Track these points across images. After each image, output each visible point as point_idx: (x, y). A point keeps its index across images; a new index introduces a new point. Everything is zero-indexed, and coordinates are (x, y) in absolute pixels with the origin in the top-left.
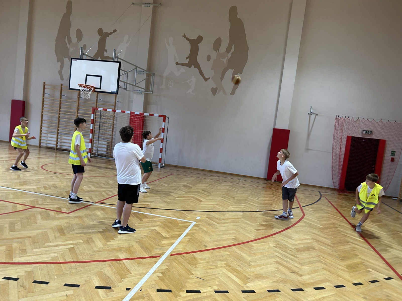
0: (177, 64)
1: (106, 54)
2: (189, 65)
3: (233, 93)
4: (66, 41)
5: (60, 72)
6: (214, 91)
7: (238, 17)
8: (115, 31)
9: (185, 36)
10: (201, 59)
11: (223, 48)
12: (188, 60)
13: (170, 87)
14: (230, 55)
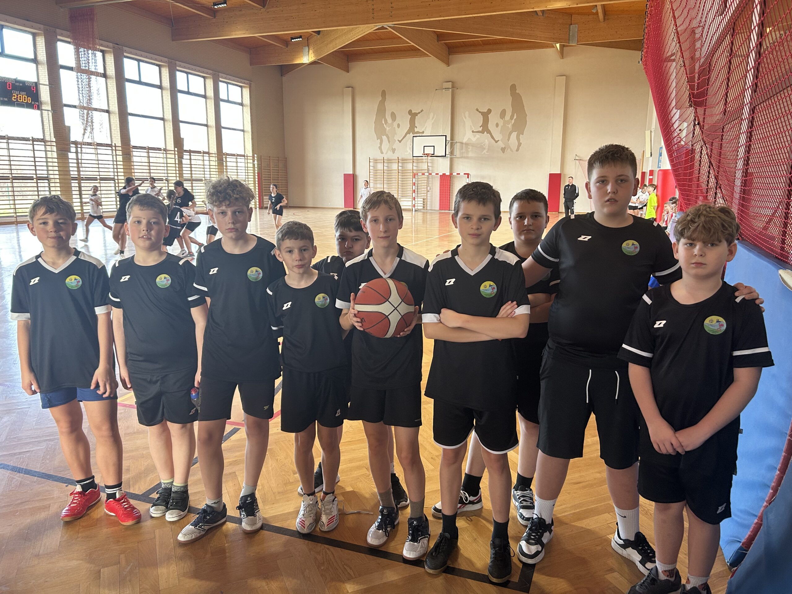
0: (473, 132)
1: (416, 130)
2: (482, 132)
3: (517, 150)
4: (383, 122)
5: (380, 148)
6: (503, 150)
7: (517, 92)
8: (422, 111)
9: (477, 110)
10: (491, 126)
11: (507, 117)
12: (482, 128)
13: (469, 150)
14: (513, 121)
